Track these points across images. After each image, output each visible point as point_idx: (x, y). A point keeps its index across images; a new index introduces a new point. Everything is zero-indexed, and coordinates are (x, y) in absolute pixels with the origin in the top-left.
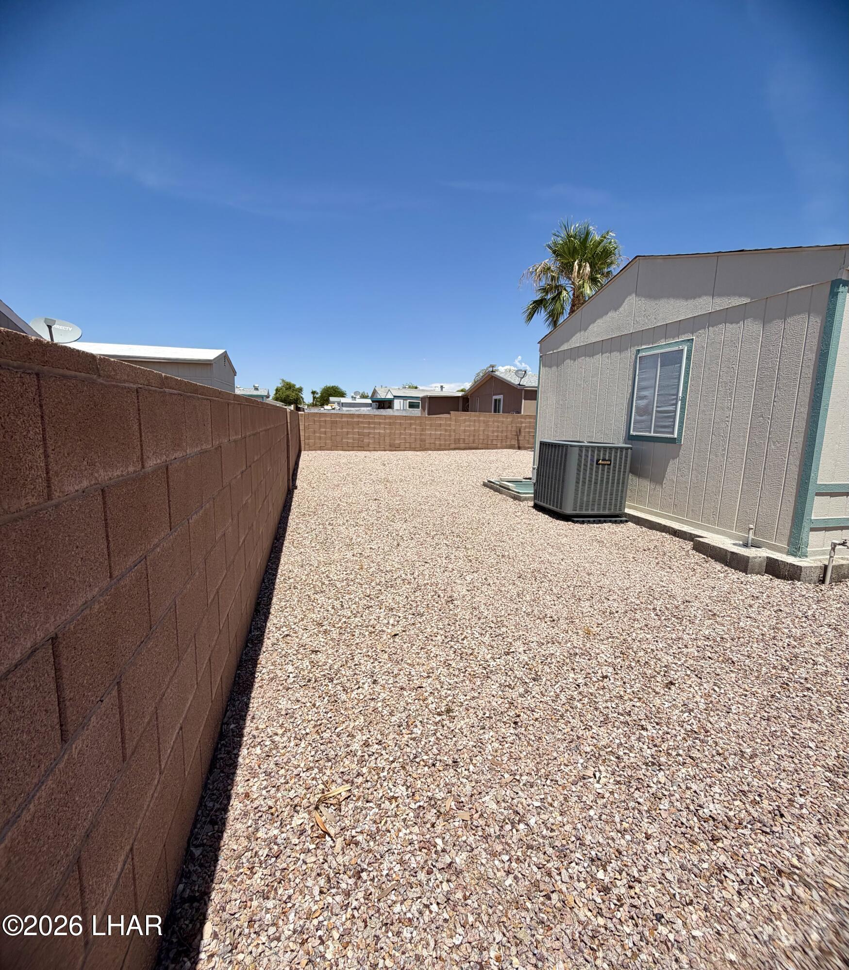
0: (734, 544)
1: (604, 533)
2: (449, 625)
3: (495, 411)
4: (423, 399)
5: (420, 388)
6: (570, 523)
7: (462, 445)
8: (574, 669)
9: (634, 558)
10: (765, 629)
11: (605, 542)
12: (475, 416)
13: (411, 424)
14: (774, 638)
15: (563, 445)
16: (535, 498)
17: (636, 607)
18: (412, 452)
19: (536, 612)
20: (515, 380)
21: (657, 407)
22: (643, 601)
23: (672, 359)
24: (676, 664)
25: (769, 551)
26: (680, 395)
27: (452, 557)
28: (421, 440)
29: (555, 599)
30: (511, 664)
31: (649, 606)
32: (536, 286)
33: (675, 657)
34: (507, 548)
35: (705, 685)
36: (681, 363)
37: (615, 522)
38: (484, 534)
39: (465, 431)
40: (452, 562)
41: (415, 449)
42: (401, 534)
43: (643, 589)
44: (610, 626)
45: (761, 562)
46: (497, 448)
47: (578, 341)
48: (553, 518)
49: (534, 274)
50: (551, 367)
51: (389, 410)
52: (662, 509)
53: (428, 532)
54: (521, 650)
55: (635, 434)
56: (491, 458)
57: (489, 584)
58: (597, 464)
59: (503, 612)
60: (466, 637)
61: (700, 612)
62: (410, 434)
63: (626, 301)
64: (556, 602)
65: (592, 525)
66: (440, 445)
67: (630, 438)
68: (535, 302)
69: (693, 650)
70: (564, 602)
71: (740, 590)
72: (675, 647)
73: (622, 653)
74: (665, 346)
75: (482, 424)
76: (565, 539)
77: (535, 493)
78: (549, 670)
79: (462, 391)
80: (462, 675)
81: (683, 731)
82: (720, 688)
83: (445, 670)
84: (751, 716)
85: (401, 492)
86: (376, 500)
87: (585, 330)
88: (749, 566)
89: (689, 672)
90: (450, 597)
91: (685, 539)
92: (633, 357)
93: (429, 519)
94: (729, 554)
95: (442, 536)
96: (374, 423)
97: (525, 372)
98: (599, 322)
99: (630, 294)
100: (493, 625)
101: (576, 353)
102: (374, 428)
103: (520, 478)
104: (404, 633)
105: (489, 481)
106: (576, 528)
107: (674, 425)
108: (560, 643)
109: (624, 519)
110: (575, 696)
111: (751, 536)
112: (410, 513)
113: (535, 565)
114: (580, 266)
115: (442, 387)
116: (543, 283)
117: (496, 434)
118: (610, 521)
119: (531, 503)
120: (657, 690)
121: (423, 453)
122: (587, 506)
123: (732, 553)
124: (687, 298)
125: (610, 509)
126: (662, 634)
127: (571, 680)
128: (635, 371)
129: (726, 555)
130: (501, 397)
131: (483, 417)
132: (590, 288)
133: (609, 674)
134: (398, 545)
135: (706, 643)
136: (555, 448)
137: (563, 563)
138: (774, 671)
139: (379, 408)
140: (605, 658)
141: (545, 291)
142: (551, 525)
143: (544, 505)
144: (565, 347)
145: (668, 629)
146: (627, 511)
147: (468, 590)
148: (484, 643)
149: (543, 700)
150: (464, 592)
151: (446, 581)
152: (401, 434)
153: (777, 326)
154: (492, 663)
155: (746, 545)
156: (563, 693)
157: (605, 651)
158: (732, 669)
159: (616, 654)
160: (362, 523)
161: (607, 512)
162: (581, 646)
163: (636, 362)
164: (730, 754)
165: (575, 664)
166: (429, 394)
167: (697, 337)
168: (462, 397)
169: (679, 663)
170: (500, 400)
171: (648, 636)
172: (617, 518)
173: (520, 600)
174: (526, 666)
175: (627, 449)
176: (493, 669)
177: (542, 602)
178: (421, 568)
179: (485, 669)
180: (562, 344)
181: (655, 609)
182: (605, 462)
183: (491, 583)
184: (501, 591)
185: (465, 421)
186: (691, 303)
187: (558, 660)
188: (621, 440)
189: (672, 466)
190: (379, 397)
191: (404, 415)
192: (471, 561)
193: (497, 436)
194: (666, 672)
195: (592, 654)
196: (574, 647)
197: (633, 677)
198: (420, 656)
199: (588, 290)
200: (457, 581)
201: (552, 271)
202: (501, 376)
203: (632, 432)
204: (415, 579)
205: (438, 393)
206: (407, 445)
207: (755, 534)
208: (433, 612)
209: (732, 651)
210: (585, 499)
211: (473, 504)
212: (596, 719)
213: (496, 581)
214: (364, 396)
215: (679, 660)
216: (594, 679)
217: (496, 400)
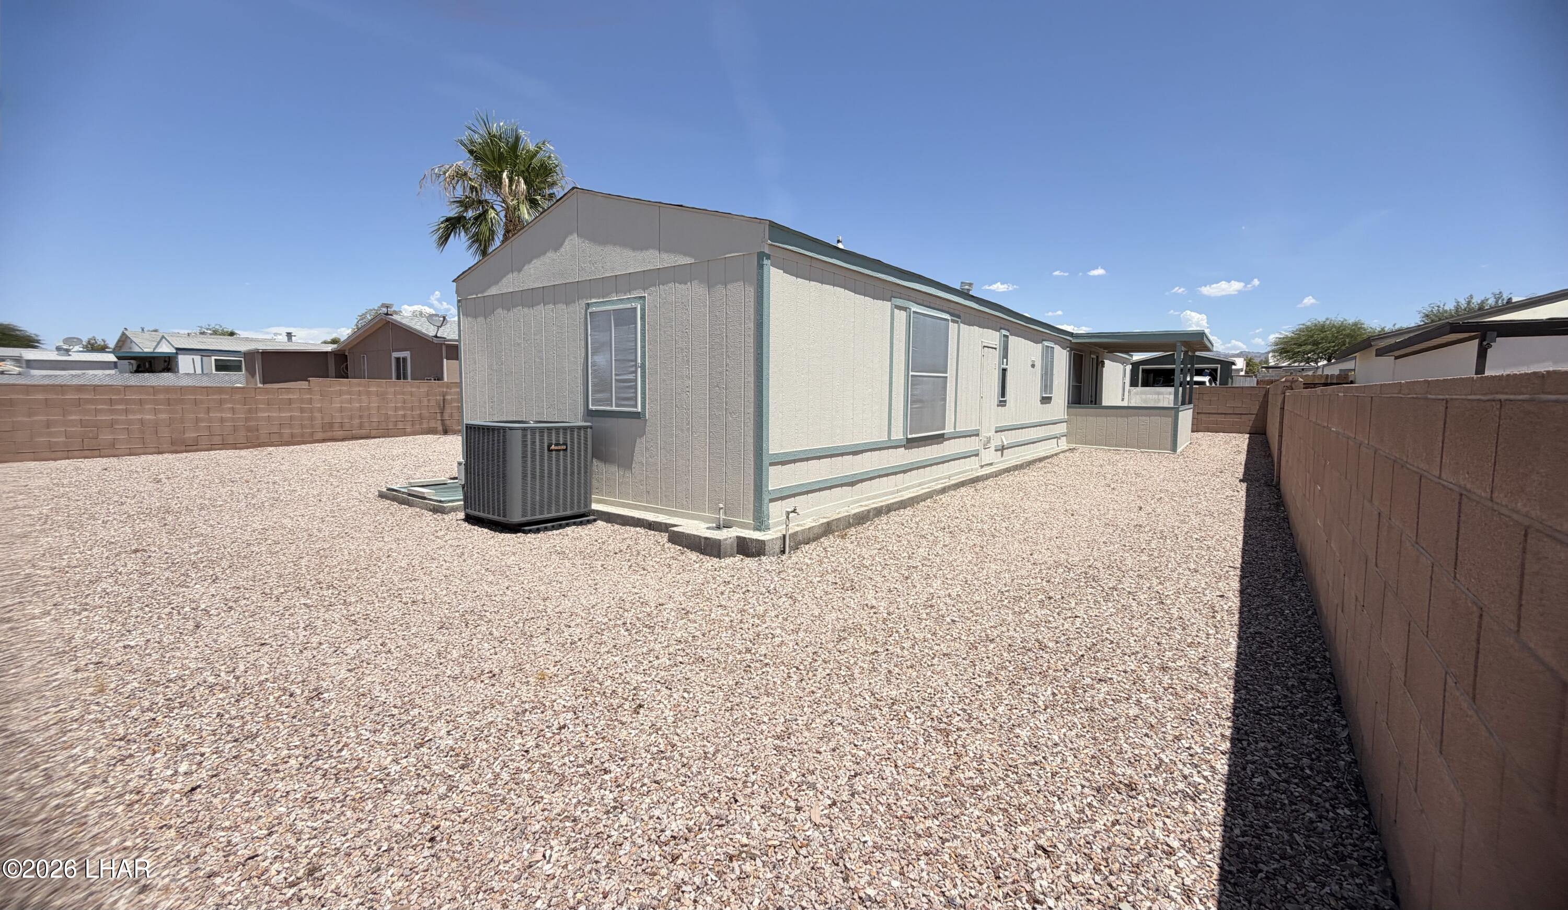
0: (708, 528)
1: (566, 541)
2: (313, 735)
3: (398, 378)
4: (250, 356)
5: (242, 334)
6: (519, 534)
7: (340, 434)
8: (521, 732)
9: (602, 565)
10: (733, 615)
11: (567, 551)
12: (359, 385)
13: (221, 402)
14: (741, 622)
15: (499, 428)
16: (466, 507)
17: (603, 627)
18: (230, 453)
19: (467, 671)
20: (429, 330)
21: (616, 375)
22: (612, 617)
23: (625, 318)
24: (645, 682)
25: (738, 530)
26: (639, 361)
27: (319, 623)
28: (249, 429)
29: (497, 644)
30: (426, 758)
31: (618, 622)
32: (449, 195)
33: (645, 674)
34: (422, 588)
35: (675, 695)
36: (636, 323)
37: (581, 523)
38: (379, 575)
39: (341, 410)
40: (318, 631)
41: (235, 446)
42: (203, 606)
43: (613, 603)
44: (571, 660)
45: (732, 545)
46: (405, 434)
47: (509, 284)
48: (495, 531)
49: (442, 178)
50: (476, 317)
51: (166, 375)
52: (634, 498)
53: (268, 591)
54: (443, 732)
55: (594, 408)
56: (395, 452)
57: (389, 651)
58: (550, 450)
59: (413, 686)
60: (346, 745)
61: (673, 614)
62: (222, 420)
63: (567, 241)
64: (497, 650)
65: (550, 533)
66: (292, 435)
67: (590, 414)
68: (448, 220)
69: (664, 660)
70: (510, 646)
71: (714, 578)
72: (645, 662)
73: (585, 690)
74: (615, 302)
75: (374, 398)
76: (513, 558)
77: (465, 500)
78: (485, 747)
79: (334, 341)
80: (338, 805)
81: (649, 756)
82: (688, 693)
83: (306, 810)
84: (717, 711)
85: (203, 529)
86: (136, 551)
87: (519, 271)
88: (722, 550)
89: (659, 687)
90: (315, 690)
91: (661, 531)
92: (583, 311)
93: (269, 568)
94: (703, 540)
95: (297, 593)
96: (127, 402)
97: (444, 318)
98: (536, 263)
99: (571, 233)
100: (395, 711)
101: (511, 301)
102: (126, 411)
103: (442, 479)
104: (214, 779)
105: (389, 489)
106: (528, 540)
107: (636, 397)
108: (502, 704)
109: (592, 517)
110: (522, 767)
111: (722, 517)
112: (225, 563)
113: (468, 604)
114: (511, 180)
115: (289, 335)
116: (459, 192)
117: (401, 413)
118: (575, 524)
119: (461, 515)
120: (624, 719)
121: (255, 452)
122: (542, 507)
123: (706, 538)
124: (634, 249)
125: (572, 508)
126: (633, 650)
127: (517, 748)
128: (587, 330)
129: (700, 542)
130: (406, 354)
131: (375, 386)
132: (529, 213)
133: (568, 722)
134: (197, 627)
135: (677, 647)
136: (488, 432)
137: (509, 592)
138: (738, 657)
139: (137, 371)
140: (563, 703)
141: (464, 204)
142: (492, 542)
143: (481, 514)
144: (493, 291)
145: (639, 643)
146: (595, 506)
147: (349, 670)
148: (380, 743)
149: (475, 790)
150: (343, 674)
151: (307, 665)
152: (197, 420)
153: (720, 290)
154: (394, 768)
155: (718, 528)
156: (505, 769)
157: (562, 695)
158: (702, 667)
159: (578, 693)
160: (98, 602)
161: (569, 513)
162: (533, 698)
163: (586, 318)
164: (695, 760)
165: (524, 724)
166: (262, 347)
167: (649, 294)
168: (333, 353)
169: (650, 679)
170: (405, 359)
171: (616, 659)
172: (582, 517)
173: (443, 660)
174: (451, 753)
175: (586, 428)
176: (396, 777)
177: (476, 655)
178: (251, 658)
179: (381, 781)
180: (489, 287)
181: (624, 624)
182: (559, 448)
183: (393, 648)
184: (410, 656)
185: (340, 393)
186: (639, 255)
187: (500, 727)
188: (580, 416)
189: (640, 444)
190: (137, 349)
191: (204, 384)
192: (355, 622)
193: (404, 416)
194: (635, 695)
195: (547, 704)
196: (522, 702)
197: (597, 715)
198: (252, 805)
199: (525, 213)
200: (327, 661)
201: (470, 179)
202: (404, 321)
203: (590, 407)
204: (237, 678)
205: (279, 343)
206: (217, 440)
207: (725, 514)
208: (279, 724)
209: (703, 648)
210: (538, 498)
211: (359, 529)
212: (549, 785)
213: (401, 642)
214: (93, 347)
215: (650, 675)
216: (549, 735)
217: (398, 359)
